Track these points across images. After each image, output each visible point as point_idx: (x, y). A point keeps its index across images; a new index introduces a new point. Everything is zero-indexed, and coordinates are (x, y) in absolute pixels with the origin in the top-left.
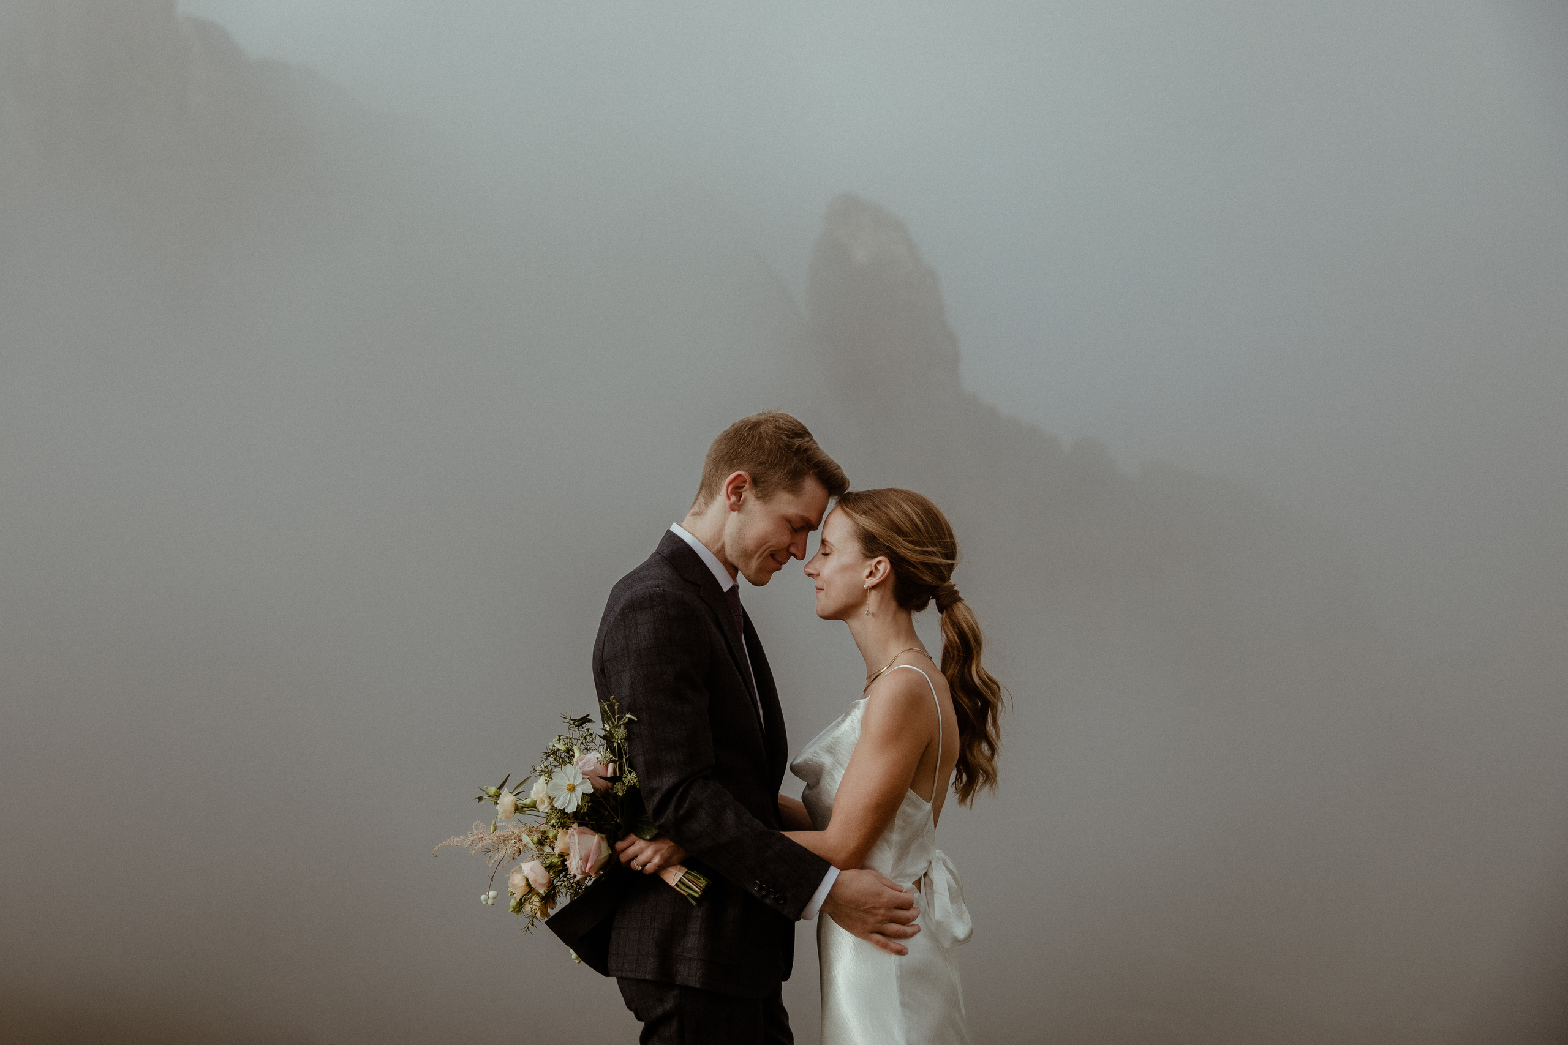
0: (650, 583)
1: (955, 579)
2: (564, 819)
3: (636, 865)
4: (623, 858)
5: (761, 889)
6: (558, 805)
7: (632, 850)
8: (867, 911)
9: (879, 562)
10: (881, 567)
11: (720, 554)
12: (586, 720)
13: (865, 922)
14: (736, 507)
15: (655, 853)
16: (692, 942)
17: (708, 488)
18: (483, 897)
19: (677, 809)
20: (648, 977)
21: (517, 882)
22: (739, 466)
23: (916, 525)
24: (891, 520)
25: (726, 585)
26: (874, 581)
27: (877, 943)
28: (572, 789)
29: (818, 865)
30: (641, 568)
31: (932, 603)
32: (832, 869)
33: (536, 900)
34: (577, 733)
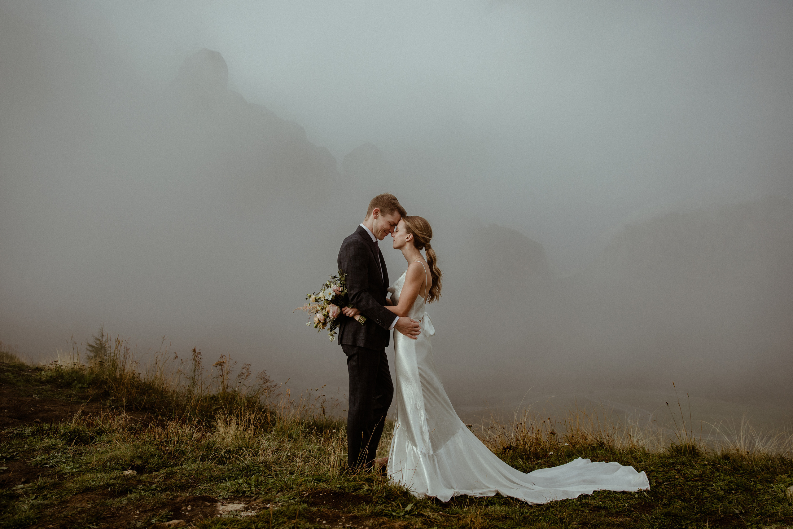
0: (354, 238)
1: (431, 242)
2: (328, 302)
3: (347, 315)
4: (344, 313)
5: (378, 321)
6: (326, 298)
7: (346, 311)
8: (406, 328)
9: (410, 235)
10: (410, 236)
11: (372, 231)
12: (335, 277)
13: (406, 331)
14: (376, 218)
15: (352, 311)
16: (362, 335)
17: (369, 213)
18: (307, 324)
19: (357, 299)
20: (350, 344)
21: (316, 320)
22: (377, 207)
23: (421, 226)
24: (415, 224)
25: (374, 241)
26: (408, 240)
27: (409, 336)
28: (330, 294)
29: (394, 315)
30: (352, 235)
31: (424, 248)
32: (397, 317)
33: (321, 324)
34: (333, 280)
